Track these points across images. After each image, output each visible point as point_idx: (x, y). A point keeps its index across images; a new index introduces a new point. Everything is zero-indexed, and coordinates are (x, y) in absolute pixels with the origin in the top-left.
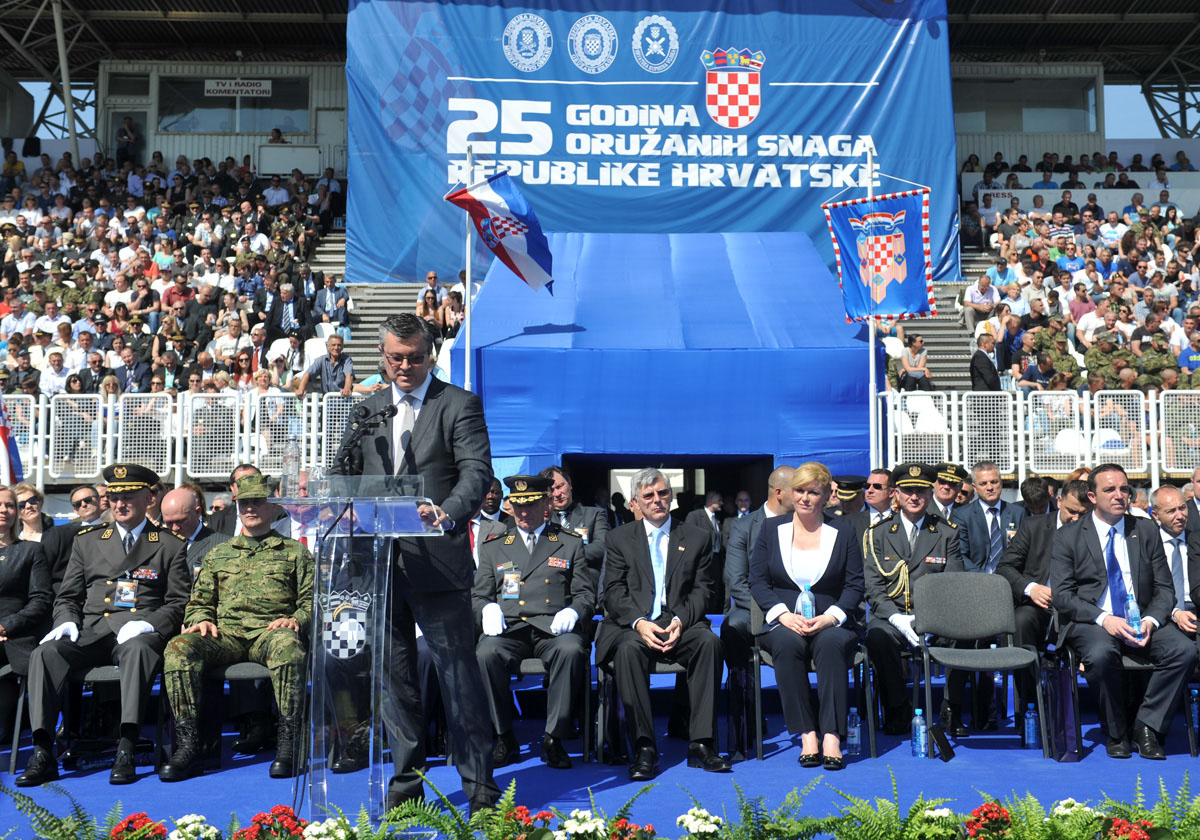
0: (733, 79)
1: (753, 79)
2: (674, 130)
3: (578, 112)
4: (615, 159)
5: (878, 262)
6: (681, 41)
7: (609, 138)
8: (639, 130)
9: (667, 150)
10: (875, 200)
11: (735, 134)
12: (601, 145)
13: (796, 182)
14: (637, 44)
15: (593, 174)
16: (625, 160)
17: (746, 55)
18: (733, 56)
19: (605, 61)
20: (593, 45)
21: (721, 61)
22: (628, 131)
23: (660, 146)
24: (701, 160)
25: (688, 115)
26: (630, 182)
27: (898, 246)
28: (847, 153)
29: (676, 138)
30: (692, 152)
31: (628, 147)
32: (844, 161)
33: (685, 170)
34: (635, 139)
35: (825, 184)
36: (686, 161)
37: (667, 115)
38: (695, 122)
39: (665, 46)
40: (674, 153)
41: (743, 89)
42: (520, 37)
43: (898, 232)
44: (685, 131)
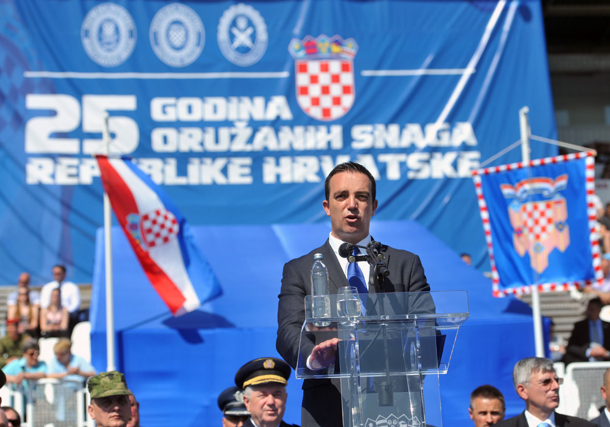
0: (325, 68)
1: (345, 68)
2: (263, 123)
3: (164, 107)
4: (204, 155)
5: (537, 230)
6: (270, 32)
7: (197, 132)
8: (228, 123)
9: (258, 145)
10: (532, 166)
11: (328, 125)
12: (188, 141)
13: (394, 173)
14: (223, 34)
15: (182, 171)
16: (214, 156)
17: (338, 43)
18: (324, 43)
19: (191, 53)
20: (177, 37)
21: (311, 50)
22: (215, 125)
23: (251, 140)
24: (293, 153)
25: (278, 107)
26: (221, 180)
27: (559, 212)
28: (445, 141)
29: (266, 131)
30: (284, 146)
31: (217, 141)
32: (443, 150)
33: (278, 164)
34: (224, 133)
35: (424, 175)
36: (278, 155)
37: (256, 108)
38: (287, 115)
39: (253, 37)
40: (266, 148)
41: (336, 79)
42: (101, 30)
43: (558, 197)
44: (276, 124)
